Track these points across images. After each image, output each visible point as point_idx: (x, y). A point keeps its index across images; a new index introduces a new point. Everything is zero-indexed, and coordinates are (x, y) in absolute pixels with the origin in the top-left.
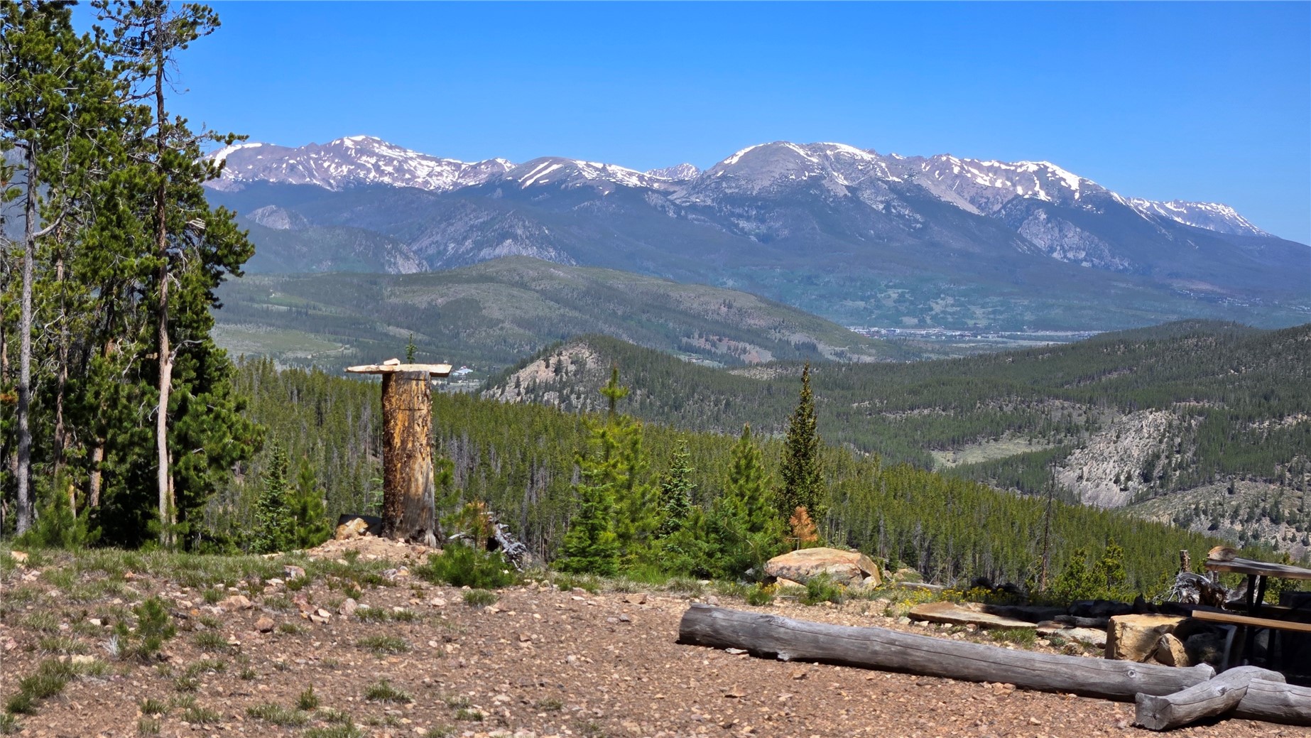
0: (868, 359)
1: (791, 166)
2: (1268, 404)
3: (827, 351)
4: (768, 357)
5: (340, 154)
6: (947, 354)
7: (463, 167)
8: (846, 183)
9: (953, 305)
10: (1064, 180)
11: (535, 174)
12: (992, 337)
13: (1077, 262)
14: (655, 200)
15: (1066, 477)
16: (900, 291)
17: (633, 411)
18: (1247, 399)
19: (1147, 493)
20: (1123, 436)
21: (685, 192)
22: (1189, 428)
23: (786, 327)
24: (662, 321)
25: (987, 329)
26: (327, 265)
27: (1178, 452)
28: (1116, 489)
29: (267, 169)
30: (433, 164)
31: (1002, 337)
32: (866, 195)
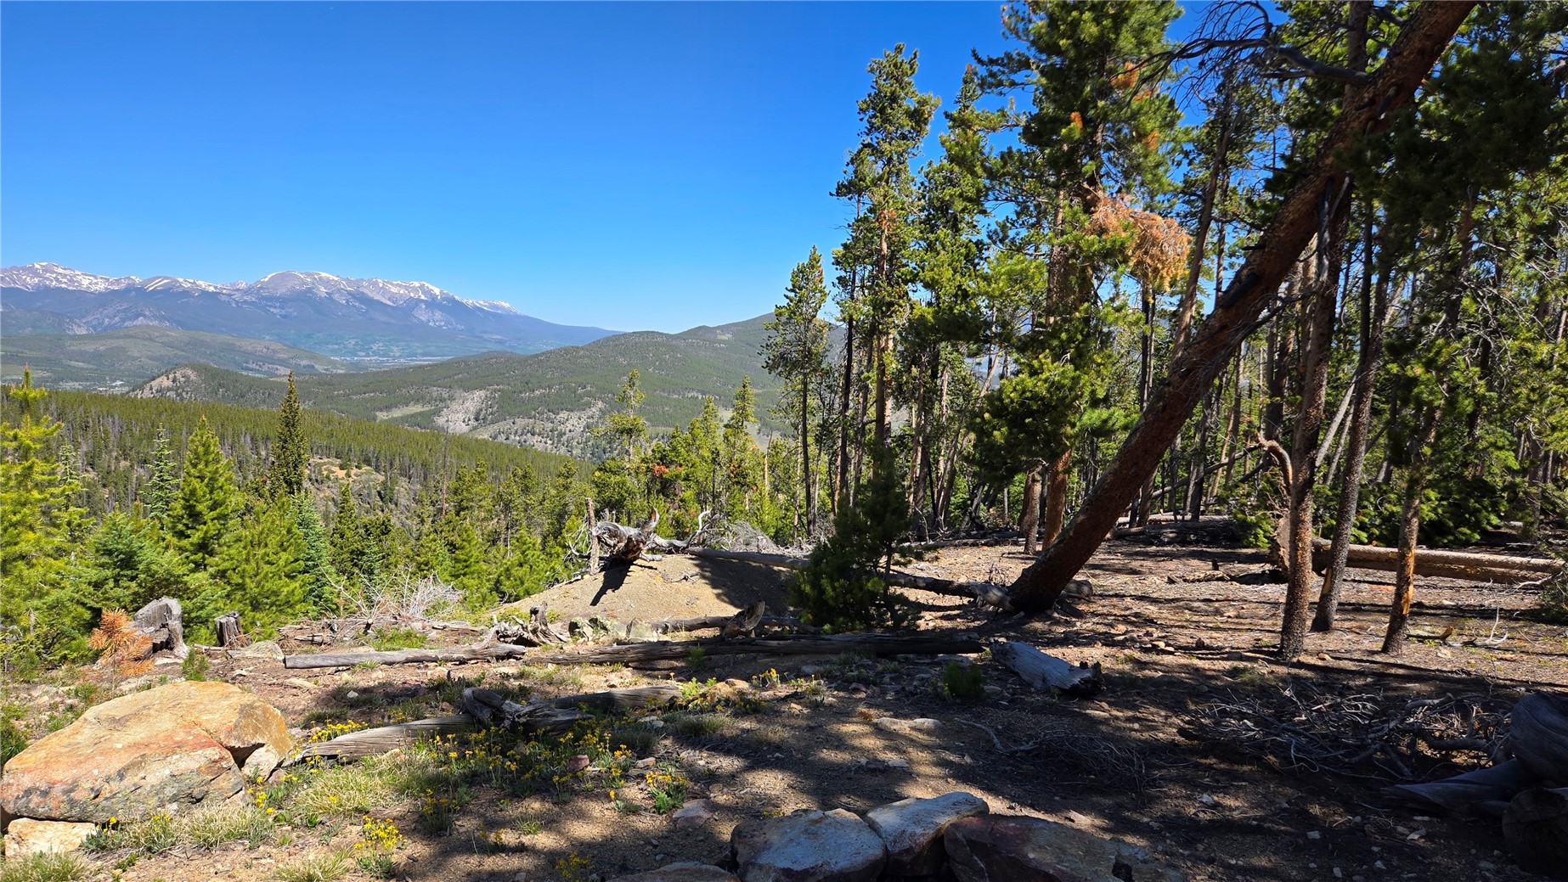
0: (341, 372)
1: (296, 282)
3: (319, 368)
4: (289, 371)
5: (33, 272)
6: (380, 368)
7: (111, 280)
8: (325, 291)
9: (383, 346)
10: (433, 290)
11: (154, 285)
12: (402, 360)
14: (224, 298)
16: (356, 340)
19: (478, 425)
20: (466, 402)
21: (240, 294)
22: (495, 397)
23: (298, 358)
24: (232, 356)
27: (492, 407)
28: (463, 425)
30: (91, 278)
31: (407, 360)
32: (336, 296)
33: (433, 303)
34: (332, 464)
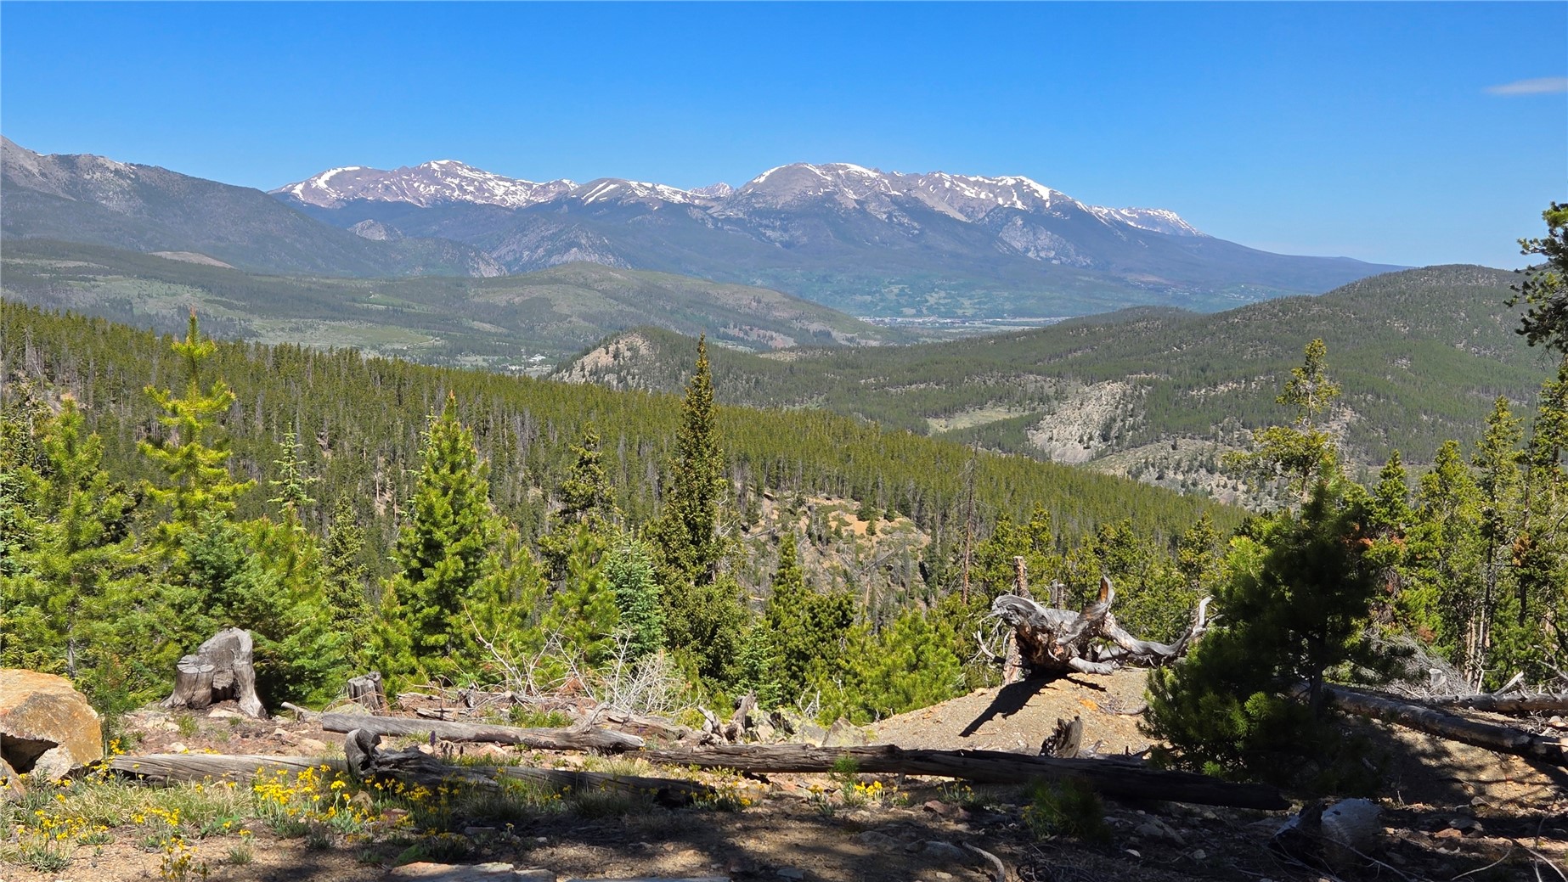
0: (874, 343)
1: (809, 184)
2: (1204, 374)
3: (839, 336)
4: (791, 342)
5: (428, 176)
6: (940, 338)
7: (534, 186)
8: (855, 197)
9: (945, 298)
10: (1037, 192)
11: (596, 192)
12: (977, 324)
13: (1048, 260)
14: (696, 214)
15: (1038, 439)
16: (900, 286)
17: (679, 389)
18: (1188, 371)
19: (1106, 450)
20: (1085, 404)
21: (721, 207)
22: (1140, 397)
23: (806, 318)
24: (703, 314)
25: (974, 317)
26: (419, 271)
27: (1131, 416)
28: (1080, 447)
29: (365, 189)
30: (508, 184)
31: (986, 323)
32: (872, 207)
33: (1036, 216)
34: (847, 510)
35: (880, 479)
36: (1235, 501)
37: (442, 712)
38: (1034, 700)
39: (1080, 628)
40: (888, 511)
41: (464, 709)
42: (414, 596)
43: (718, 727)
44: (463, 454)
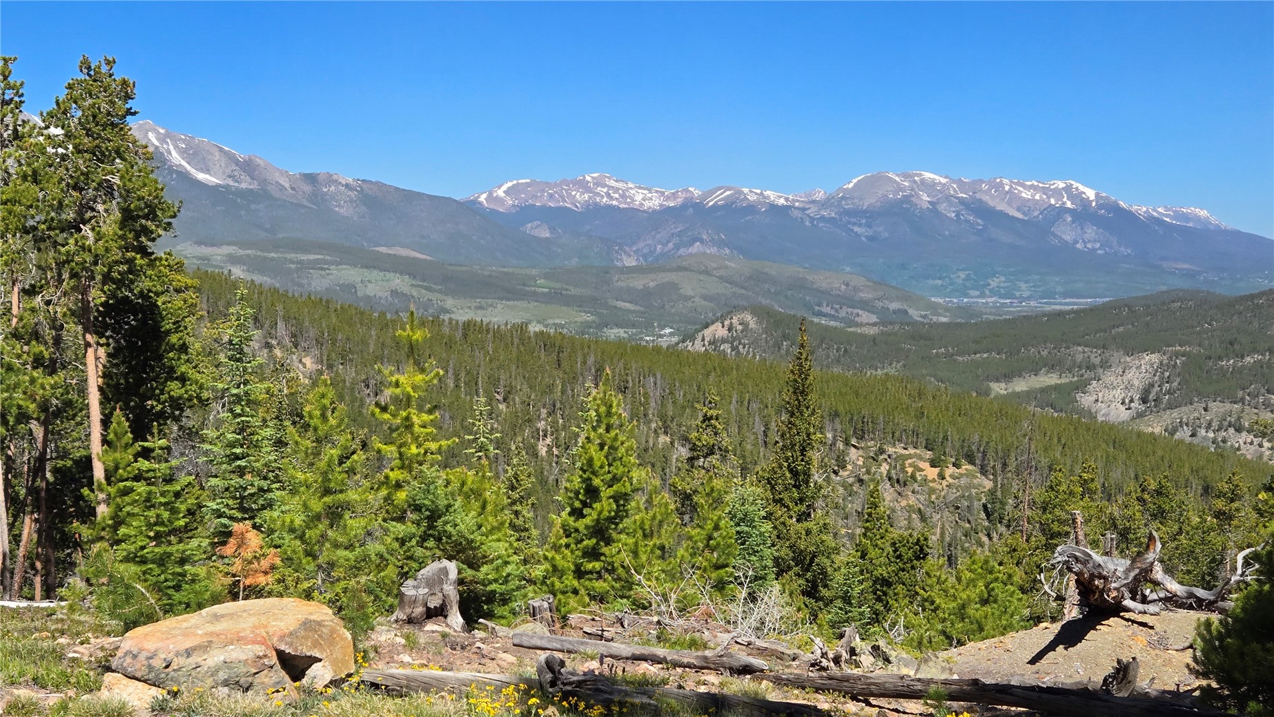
0: (944, 320)
1: (889, 189)
2: (1232, 347)
3: (915, 314)
4: (874, 319)
5: (583, 186)
6: (1001, 316)
7: (666, 193)
8: (928, 199)
9: (1005, 282)
10: (1085, 193)
11: (715, 198)
12: (1032, 303)
13: (1094, 250)
14: (796, 214)
15: (1086, 400)
16: (967, 272)
17: (781, 357)
18: (1218, 345)
19: (1145, 411)
20: (1127, 371)
21: (816, 208)
22: (1175, 366)
23: (887, 299)
24: (801, 295)
25: (1029, 298)
26: (575, 261)
27: (1167, 382)
28: (1122, 408)
29: (535, 197)
30: (645, 192)
31: (1040, 303)
32: (942, 207)
33: (1084, 214)
34: (921, 458)
35: (949, 433)
36: (1261, 456)
37: (603, 631)
38: (1091, 635)
39: (1132, 575)
40: (956, 459)
41: (620, 629)
42: (577, 530)
43: (826, 653)
44: (615, 417)
